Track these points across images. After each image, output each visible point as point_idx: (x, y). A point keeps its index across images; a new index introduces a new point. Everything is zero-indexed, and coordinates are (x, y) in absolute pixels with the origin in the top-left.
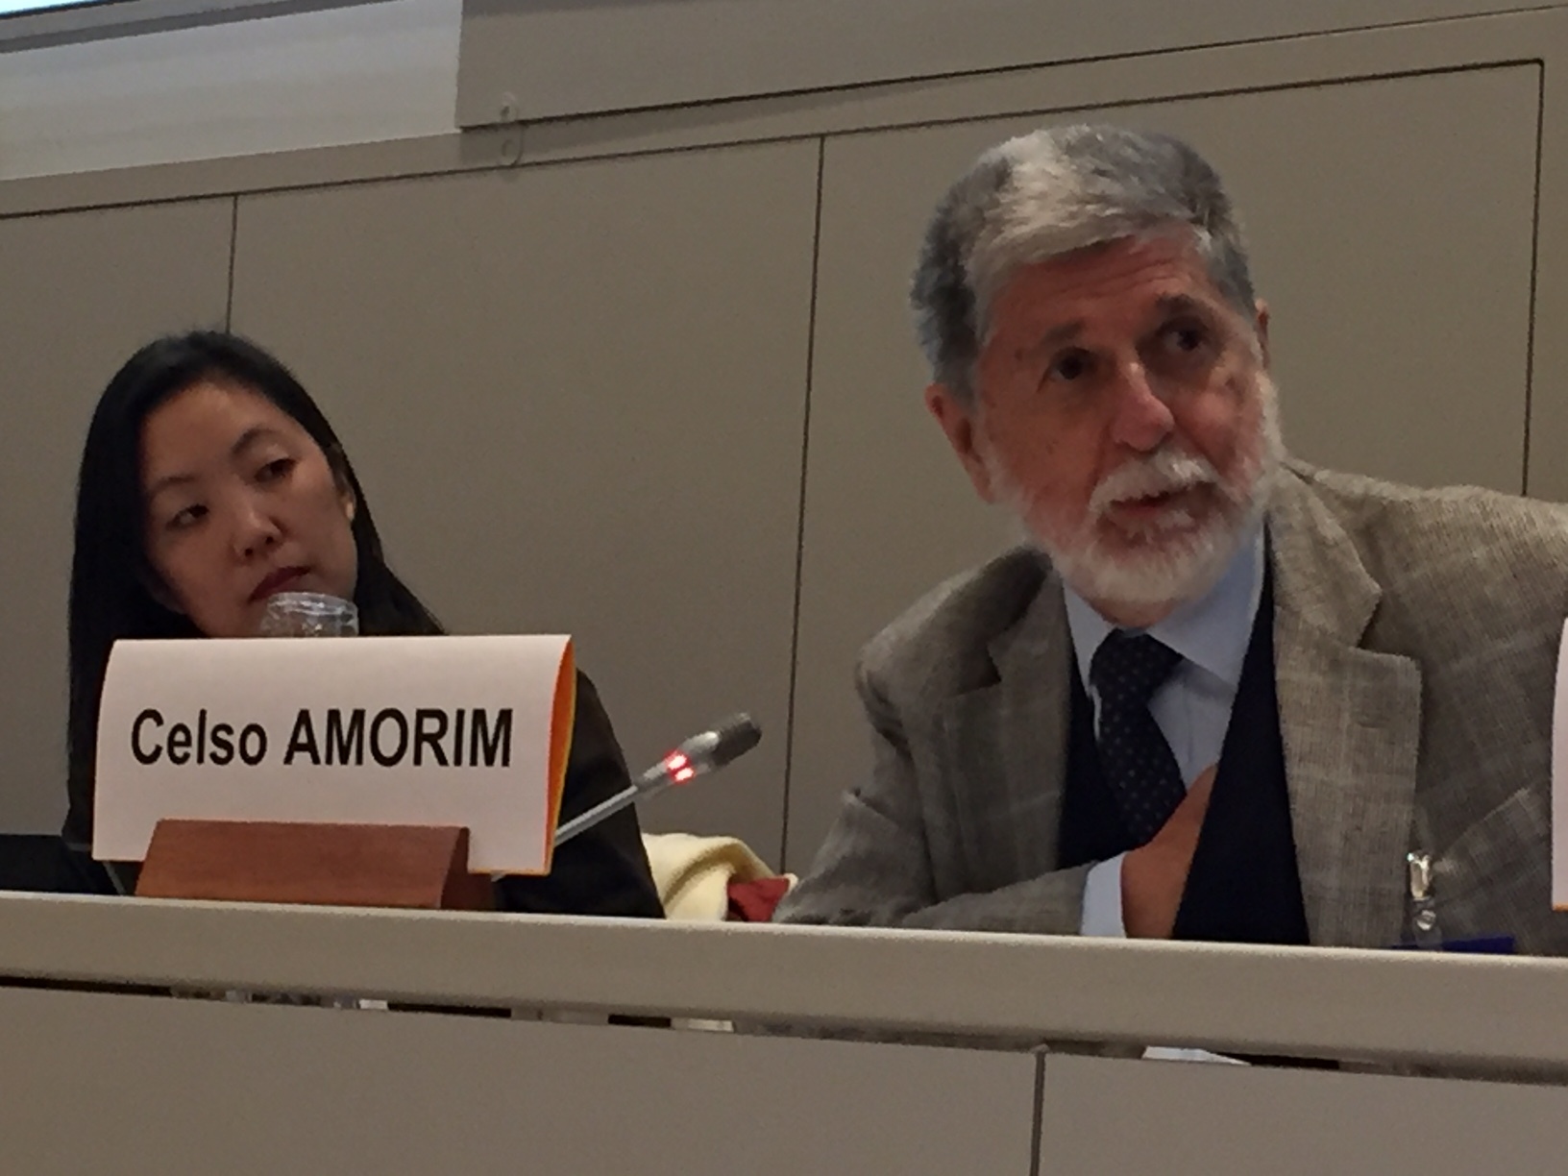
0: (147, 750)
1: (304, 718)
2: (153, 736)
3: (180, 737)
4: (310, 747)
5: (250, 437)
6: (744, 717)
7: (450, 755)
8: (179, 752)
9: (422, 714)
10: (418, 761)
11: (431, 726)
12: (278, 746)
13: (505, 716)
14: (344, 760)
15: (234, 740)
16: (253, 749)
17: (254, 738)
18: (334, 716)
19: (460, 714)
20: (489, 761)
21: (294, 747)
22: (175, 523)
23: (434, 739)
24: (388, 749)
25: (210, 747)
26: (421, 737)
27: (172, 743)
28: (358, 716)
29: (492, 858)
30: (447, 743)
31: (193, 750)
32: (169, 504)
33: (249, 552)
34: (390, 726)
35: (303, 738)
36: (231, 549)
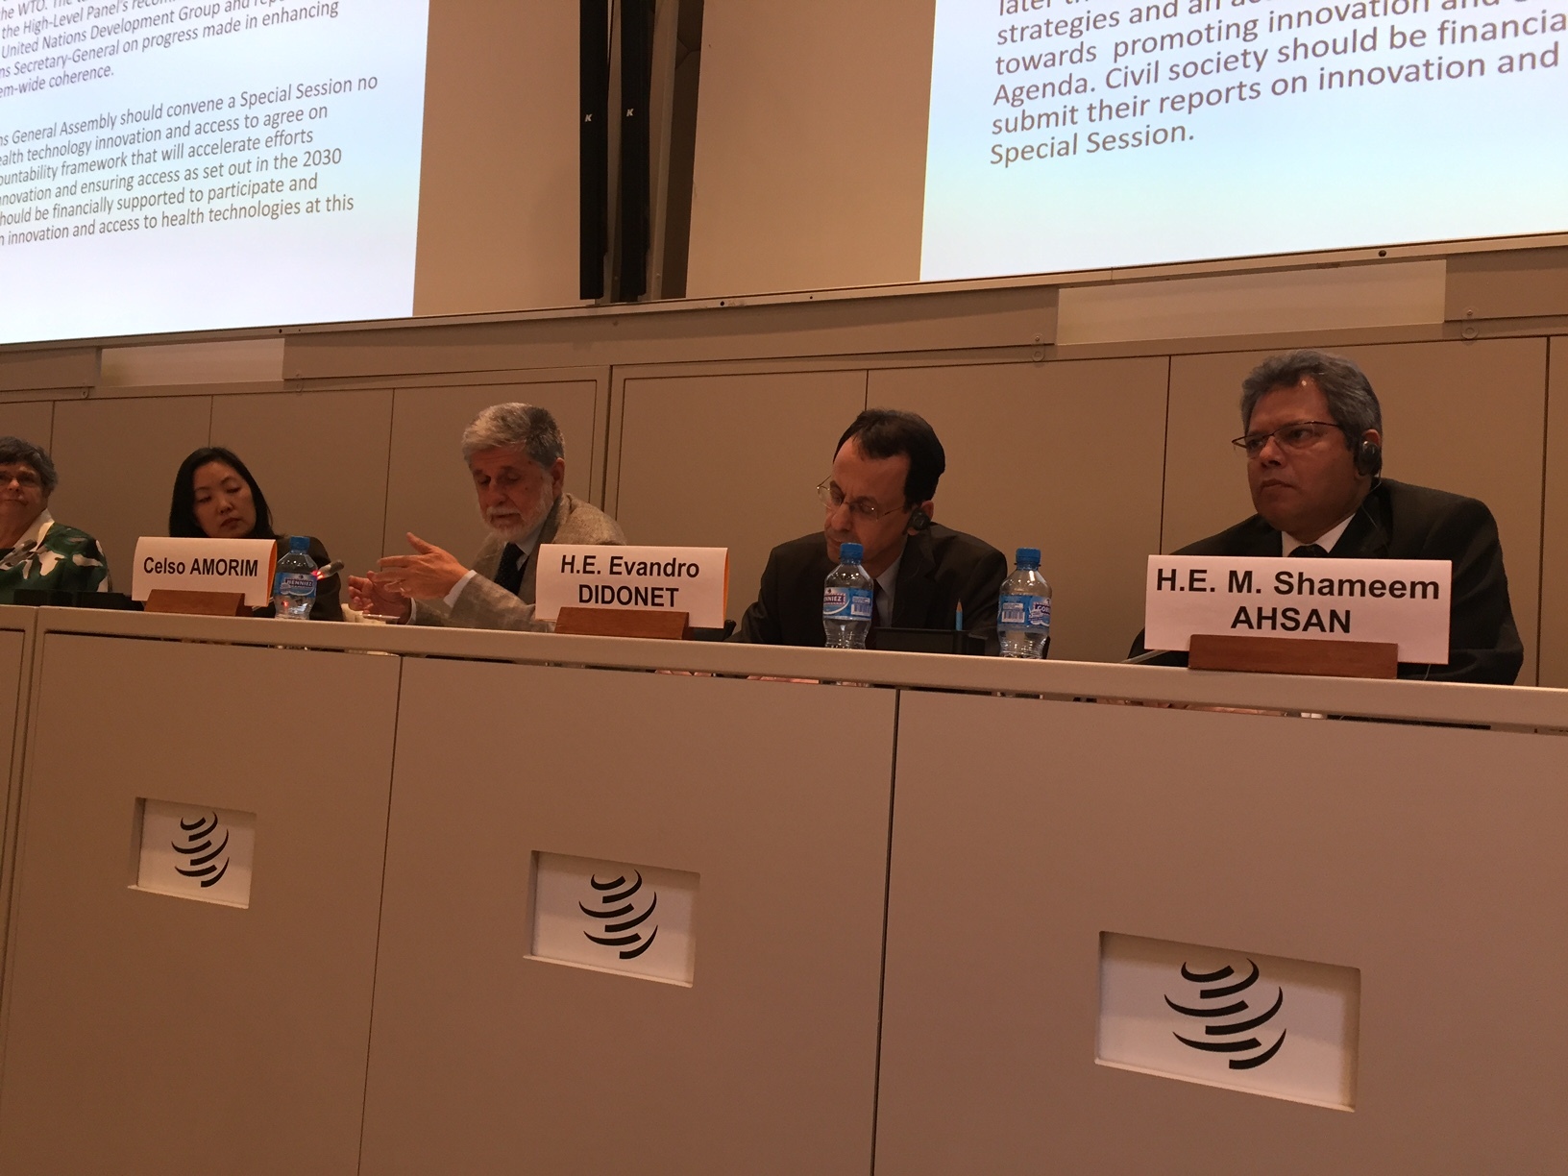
0: (149, 569)
1: (196, 561)
2: (150, 565)
3: (159, 565)
4: (198, 569)
5: (227, 479)
6: (339, 561)
7: (239, 573)
8: (158, 570)
9: (231, 561)
10: (230, 574)
11: (234, 564)
12: (188, 569)
13: (256, 562)
14: (208, 573)
15: (175, 567)
16: (181, 570)
17: (181, 566)
18: (205, 561)
19: (243, 561)
20: (251, 575)
21: (193, 569)
22: (201, 501)
23: (235, 568)
24: (221, 570)
25: (168, 569)
26: (231, 567)
27: (156, 567)
28: (213, 561)
29: (250, 602)
30: (239, 569)
31: (163, 569)
32: (200, 495)
33: (222, 512)
34: (222, 564)
35: (196, 567)
36: (217, 510)
